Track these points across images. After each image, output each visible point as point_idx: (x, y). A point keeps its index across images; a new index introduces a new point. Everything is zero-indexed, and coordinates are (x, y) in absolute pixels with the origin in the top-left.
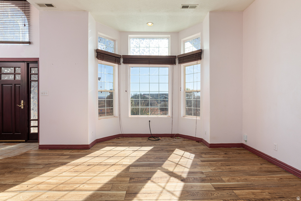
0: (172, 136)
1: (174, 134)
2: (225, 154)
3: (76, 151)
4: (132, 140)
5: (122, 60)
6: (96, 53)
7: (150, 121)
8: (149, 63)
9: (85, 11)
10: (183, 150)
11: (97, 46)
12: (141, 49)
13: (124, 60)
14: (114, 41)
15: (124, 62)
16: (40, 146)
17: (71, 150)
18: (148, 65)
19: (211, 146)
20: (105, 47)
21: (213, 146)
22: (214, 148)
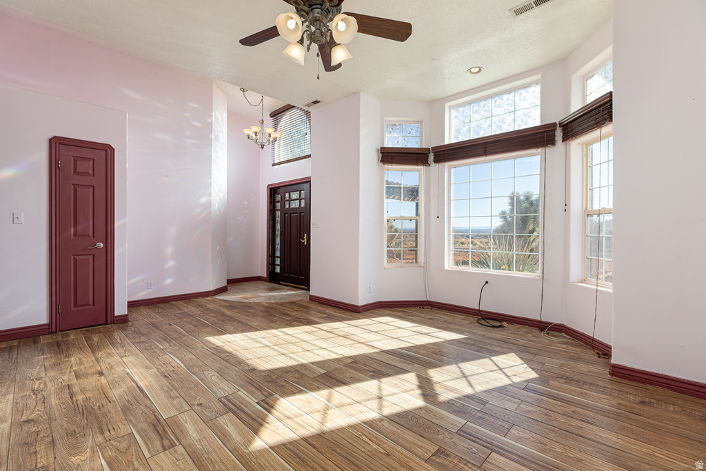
0: (542, 326)
1: (550, 324)
2: (643, 403)
3: (341, 311)
4: (443, 316)
5: (431, 157)
6: (381, 155)
7: (487, 282)
8: (486, 153)
9: (355, 93)
10: (521, 358)
11: (383, 141)
12: (472, 124)
13: (435, 156)
14: (420, 122)
15: (436, 161)
16: (310, 296)
17: (337, 309)
18: (483, 158)
19: (616, 370)
20: (400, 139)
21: (621, 373)
22: (629, 379)
